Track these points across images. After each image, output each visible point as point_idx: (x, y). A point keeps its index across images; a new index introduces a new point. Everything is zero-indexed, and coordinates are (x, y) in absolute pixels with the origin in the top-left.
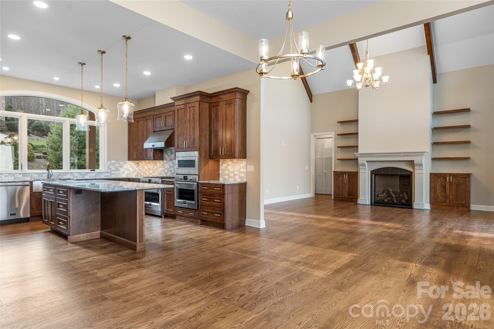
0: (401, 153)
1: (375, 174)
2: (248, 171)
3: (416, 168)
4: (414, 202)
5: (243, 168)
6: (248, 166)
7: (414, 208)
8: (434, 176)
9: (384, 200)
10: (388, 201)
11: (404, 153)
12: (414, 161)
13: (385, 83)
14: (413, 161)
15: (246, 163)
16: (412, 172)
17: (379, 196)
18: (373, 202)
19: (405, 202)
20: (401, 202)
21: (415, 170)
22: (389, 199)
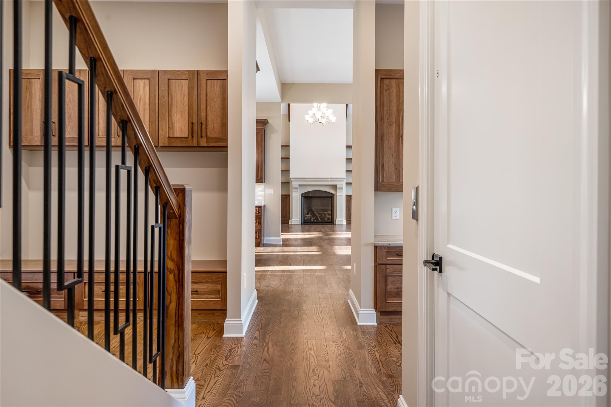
0: (329, 178)
1: (304, 197)
2: (266, 194)
3: (337, 191)
4: (336, 219)
5: (261, 191)
6: (266, 190)
7: (336, 224)
8: (348, 197)
9: (310, 220)
10: (314, 219)
11: (331, 178)
12: (338, 185)
13: (333, 122)
14: (336, 185)
15: (264, 187)
16: (334, 195)
17: (306, 217)
18: (303, 222)
19: (327, 220)
20: (324, 220)
21: (337, 193)
22: (314, 218)
